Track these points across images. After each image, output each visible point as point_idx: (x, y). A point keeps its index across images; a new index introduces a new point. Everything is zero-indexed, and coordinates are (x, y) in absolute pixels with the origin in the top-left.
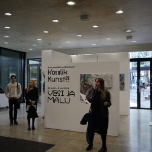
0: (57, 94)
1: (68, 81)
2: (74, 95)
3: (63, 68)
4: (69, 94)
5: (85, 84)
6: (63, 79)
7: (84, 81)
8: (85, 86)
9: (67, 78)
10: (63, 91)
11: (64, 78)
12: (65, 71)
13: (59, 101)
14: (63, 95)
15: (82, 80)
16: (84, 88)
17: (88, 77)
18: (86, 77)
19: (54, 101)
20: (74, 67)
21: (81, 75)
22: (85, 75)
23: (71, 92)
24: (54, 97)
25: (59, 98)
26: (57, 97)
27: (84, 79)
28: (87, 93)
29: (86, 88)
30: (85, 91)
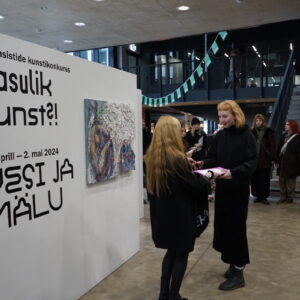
0: (23, 183)
1: (53, 120)
3: (40, 69)
4: (60, 173)
5: (98, 131)
6: (38, 114)
10: (40, 165)
11: (42, 110)
13: (32, 213)
14: (41, 184)
19: (13, 219)
20: (68, 70)
23: (63, 166)
24: (10, 197)
25: (29, 200)
26: (20, 194)
27: (96, 118)
28: (102, 160)
29: (99, 146)
30: (99, 155)
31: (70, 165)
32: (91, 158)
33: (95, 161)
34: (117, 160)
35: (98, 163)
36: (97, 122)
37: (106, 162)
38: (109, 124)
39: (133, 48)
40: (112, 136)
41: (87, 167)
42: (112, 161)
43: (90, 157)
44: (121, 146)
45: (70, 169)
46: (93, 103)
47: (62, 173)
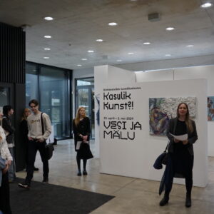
0: (117, 127)
1: (131, 108)
2: (141, 127)
3: (125, 91)
4: (134, 127)
5: (157, 112)
6: (124, 106)
7: (155, 107)
8: (156, 115)
9: (131, 104)
10: (124, 122)
11: (126, 104)
12: (128, 95)
13: (120, 137)
14: (124, 129)
15: (152, 107)
16: (155, 118)
17: (160, 103)
18: (158, 101)
19: (113, 136)
21: (150, 99)
22: (155, 99)
23: (136, 124)
24: (112, 130)
25: (119, 132)
26: (116, 130)
27: (155, 106)
28: (159, 126)
31: (140, 124)
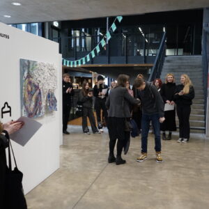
5: (30, 83)
17: (33, 68)
18: (31, 66)
23: (4, 108)
27: (28, 73)
28: (33, 104)
29: (31, 94)
30: (31, 100)
31: (9, 107)
32: (25, 102)
33: (27, 104)
34: (44, 104)
35: (30, 105)
36: (29, 76)
37: (36, 105)
38: (38, 78)
39: (56, 24)
40: (40, 87)
41: (22, 108)
42: (41, 104)
43: (23, 101)
44: (47, 94)
45: (8, 109)
46: (26, 62)
47: (3, 113)
